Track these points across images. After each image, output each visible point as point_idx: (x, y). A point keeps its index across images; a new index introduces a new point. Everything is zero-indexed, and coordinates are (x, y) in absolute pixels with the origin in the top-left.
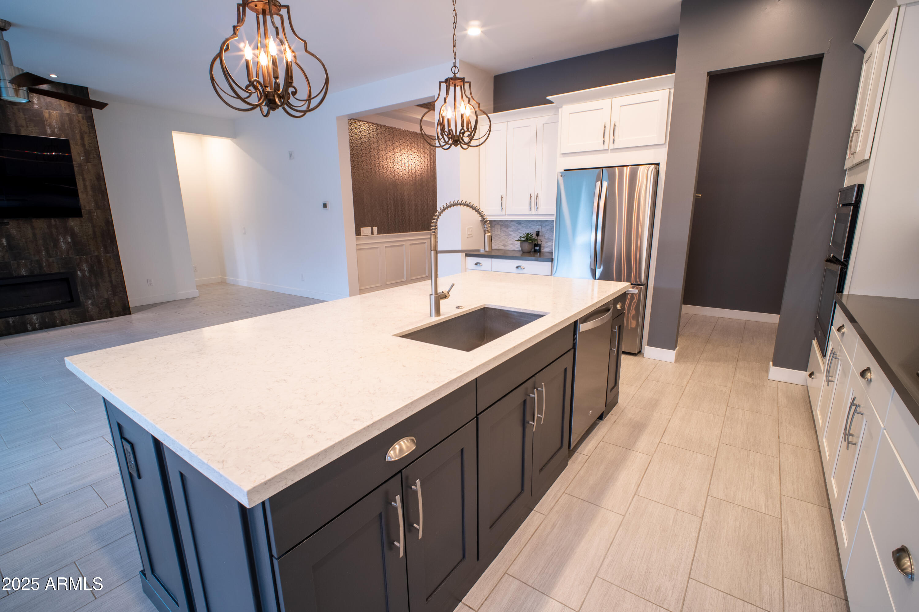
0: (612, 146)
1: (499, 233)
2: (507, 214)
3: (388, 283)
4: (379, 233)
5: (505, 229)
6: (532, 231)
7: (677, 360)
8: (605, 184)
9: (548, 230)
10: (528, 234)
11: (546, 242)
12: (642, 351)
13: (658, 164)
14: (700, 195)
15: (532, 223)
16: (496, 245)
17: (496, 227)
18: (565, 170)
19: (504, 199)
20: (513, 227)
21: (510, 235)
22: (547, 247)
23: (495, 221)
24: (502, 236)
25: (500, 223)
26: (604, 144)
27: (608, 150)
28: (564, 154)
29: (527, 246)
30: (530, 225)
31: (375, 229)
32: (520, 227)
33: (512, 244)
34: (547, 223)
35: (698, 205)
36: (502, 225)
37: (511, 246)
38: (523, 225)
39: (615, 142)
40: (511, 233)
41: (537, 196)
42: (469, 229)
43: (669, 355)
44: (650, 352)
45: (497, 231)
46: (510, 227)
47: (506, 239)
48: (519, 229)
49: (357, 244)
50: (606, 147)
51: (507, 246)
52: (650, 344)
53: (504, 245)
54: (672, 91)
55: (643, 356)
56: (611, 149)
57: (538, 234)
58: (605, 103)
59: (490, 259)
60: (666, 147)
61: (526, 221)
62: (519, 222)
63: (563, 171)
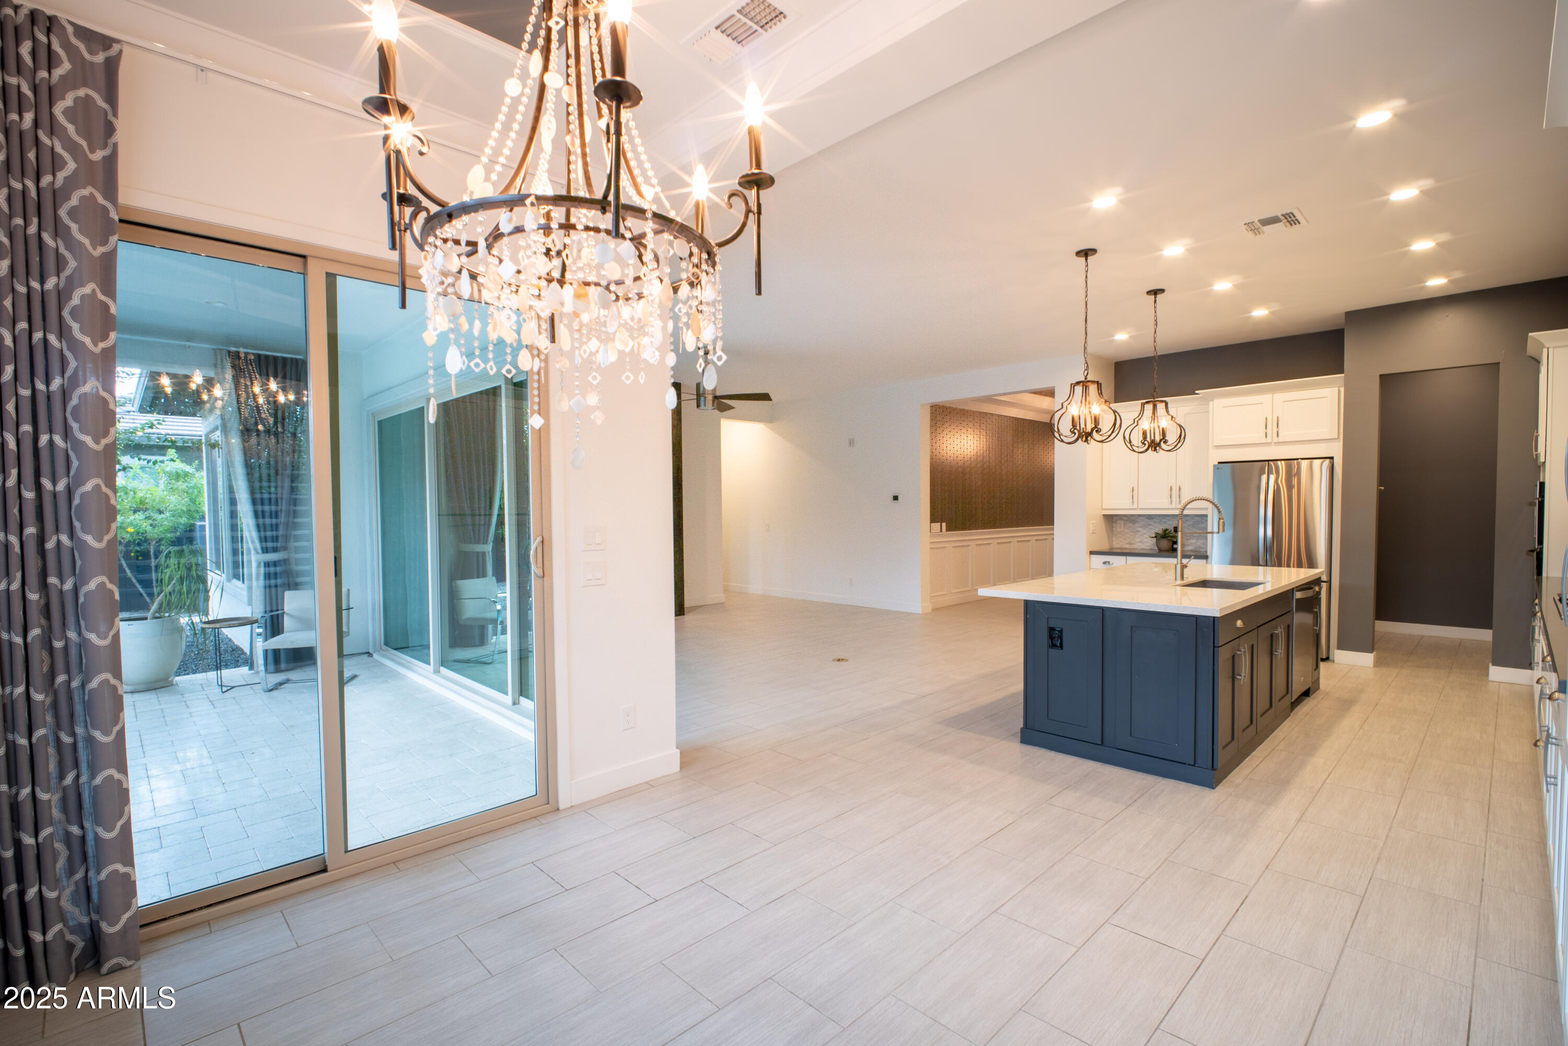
0: (1275, 439)
1: (1122, 529)
2: (1139, 507)
3: (953, 591)
4: (948, 530)
5: (1130, 525)
6: (1170, 526)
7: (1378, 663)
8: (1272, 478)
9: (1189, 525)
10: (1166, 530)
11: (1187, 539)
12: (1331, 658)
13: (1332, 458)
14: (1383, 488)
15: (1168, 518)
16: (1118, 543)
17: (1119, 522)
18: (1219, 463)
19: (1135, 492)
20: (1143, 523)
21: (1138, 531)
22: (1188, 545)
23: (1116, 515)
24: (1127, 533)
25: (1125, 518)
26: (1266, 437)
27: (1271, 443)
28: (1218, 447)
29: (1165, 544)
30: (1165, 520)
31: (944, 525)
32: (1151, 522)
33: (1140, 542)
34: (1188, 518)
35: (1383, 499)
36: (1126, 520)
37: (1139, 544)
38: (1155, 520)
39: (1279, 436)
40: (1139, 529)
41: (1180, 488)
42: (1093, 523)
43: (1366, 659)
44: (1342, 657)
45: (1119, 527)
46: (1138, 522)
47: (1132, 535)
48: (1150, 525)
49: (931, 542)
50: (1269, 440)
51: (1134, 544)
52: (1341, 647)
53: (1130, 544)
54: (1342, 389)
55: (1333, 661)
56: (1275, 443)
57: (1176, 530)
58: (1266, 398)
59: (1124, 557)
60: (1339, 441)
61: (1160, 515)
62: (1150, 517)
63: (1217, 463)
